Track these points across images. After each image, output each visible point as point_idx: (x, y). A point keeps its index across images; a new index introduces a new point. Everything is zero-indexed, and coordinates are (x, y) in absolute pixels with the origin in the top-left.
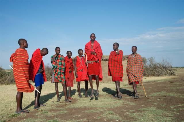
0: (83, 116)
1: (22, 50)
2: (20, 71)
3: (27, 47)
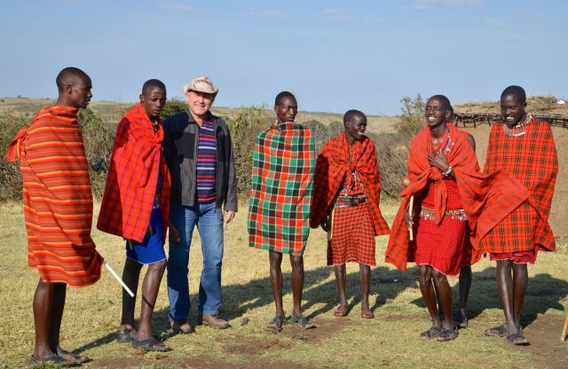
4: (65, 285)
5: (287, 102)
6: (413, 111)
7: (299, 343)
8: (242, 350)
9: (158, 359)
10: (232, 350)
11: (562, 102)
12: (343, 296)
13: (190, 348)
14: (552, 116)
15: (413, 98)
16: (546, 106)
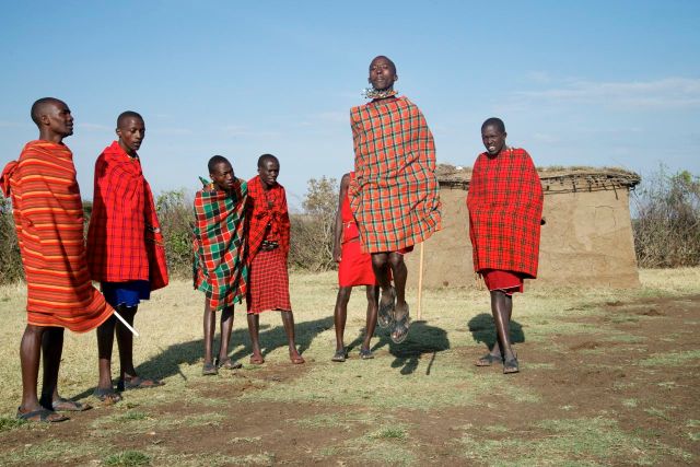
0: (272, 442)
1: (49, 145)
2: (33, 236)
3: (71, 134)
4: (63, 329)
5: (222, 166)
6: (318, 191)
7: (273, 384)
8: (217, 394)
9: (129, 407)
10: (207, 395)
11: (460, 168)
12: (256, 346)
13: (162, 396)
14: (454, 180)
15: (319, 179)
16: (448, 171)
